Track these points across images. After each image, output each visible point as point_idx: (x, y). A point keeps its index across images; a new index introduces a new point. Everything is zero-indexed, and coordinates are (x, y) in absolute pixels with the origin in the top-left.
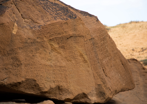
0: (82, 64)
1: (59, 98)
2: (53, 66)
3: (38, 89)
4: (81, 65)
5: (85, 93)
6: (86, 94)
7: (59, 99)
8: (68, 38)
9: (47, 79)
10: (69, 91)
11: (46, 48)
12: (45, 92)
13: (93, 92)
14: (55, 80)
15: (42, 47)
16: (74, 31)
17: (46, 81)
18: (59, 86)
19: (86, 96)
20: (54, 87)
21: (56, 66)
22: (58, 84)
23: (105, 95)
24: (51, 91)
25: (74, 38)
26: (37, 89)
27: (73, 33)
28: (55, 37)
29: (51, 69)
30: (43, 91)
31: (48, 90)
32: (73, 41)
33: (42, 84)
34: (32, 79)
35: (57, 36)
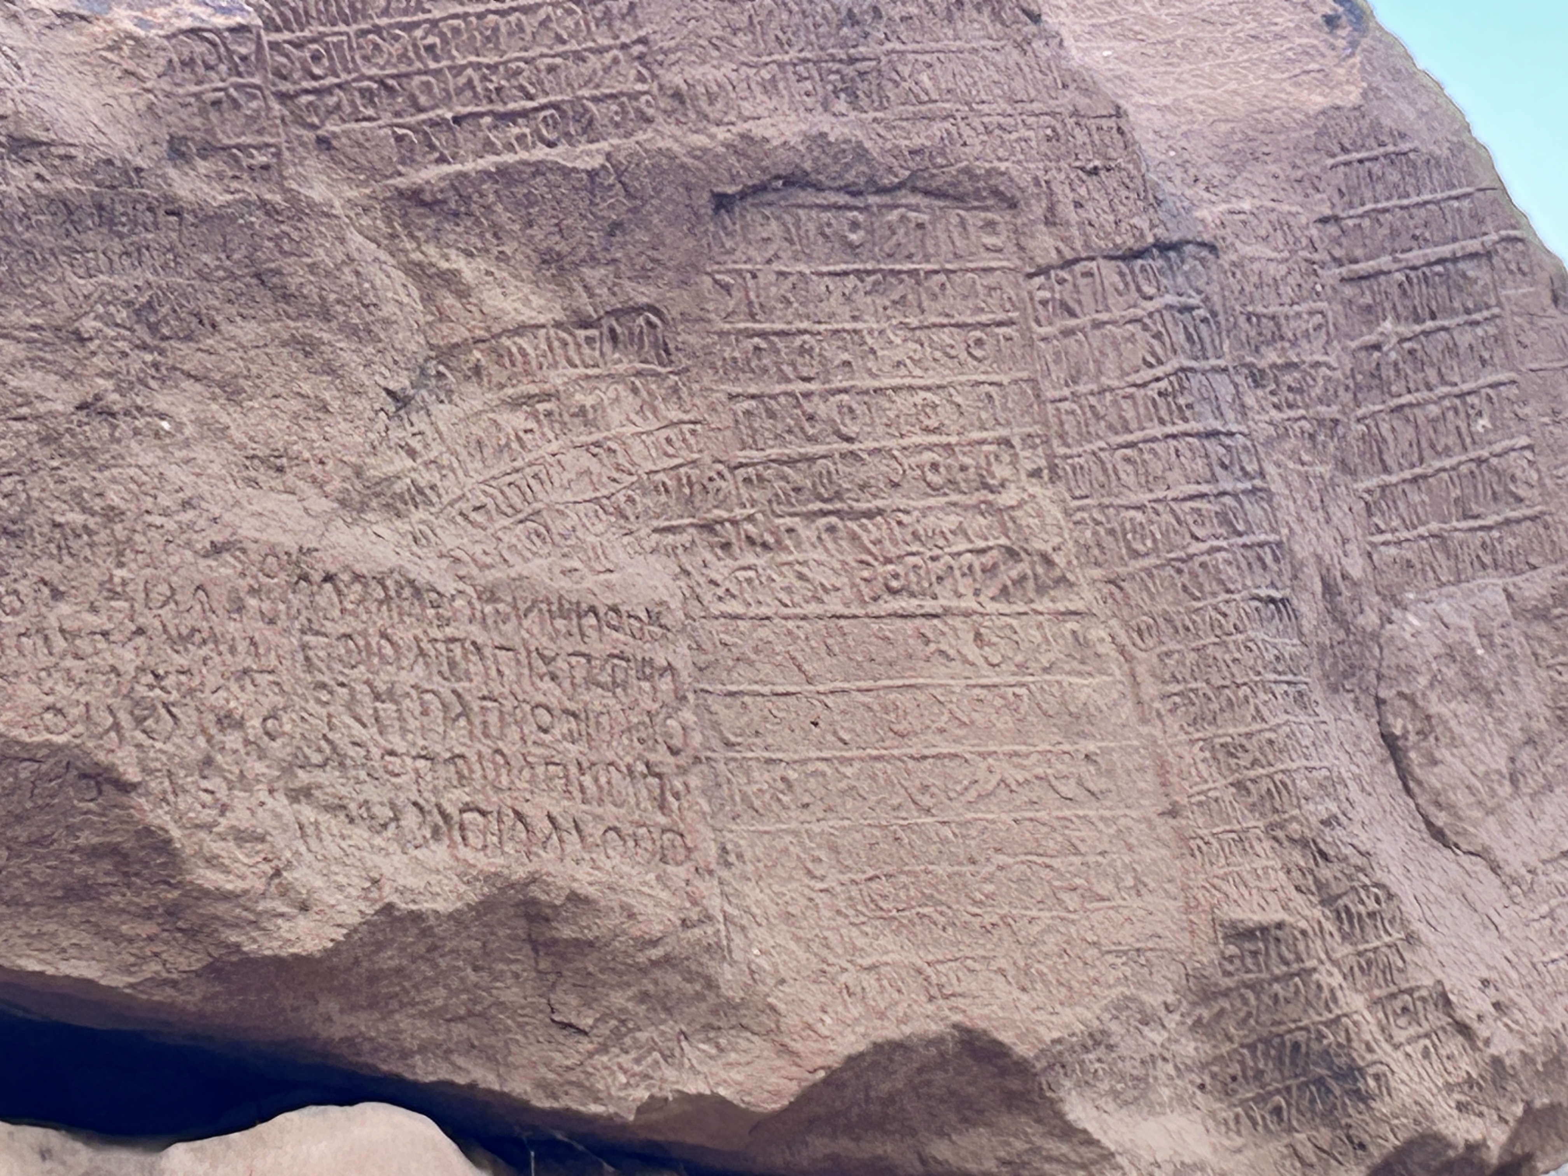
0: (969, 603)
1: (542, 1085)
2: (449, 586)
3: (173, 912)
4: (947, 611)
5: (1006, 1037)
6: (1023, 1050)
7: (547, 1104)
8: (722, 202)
9: (320, 777)
10: (710, 984)
11: (326, 315)
12: (278, 963)
13: (1156, 1036)
14: (460, 795)
15: (263, 295)
16: (841, 105)
17: (308, 813)
18: (535, 891)
19: (1015, 1084)
20: (441, 906)
21: (493, 598)
22: (520, 873)
23: (1363, 1098)
24: (388, 959)
25: (842, 199)
26: (148, 914)
27: (823, 123)
28: (488, 162)
29: (404, 635)
30: (249, 947)
31: (339, 934)
32: (821, 249)
33: (241, 837)
34: (55, 749)
35: (540, 153)
